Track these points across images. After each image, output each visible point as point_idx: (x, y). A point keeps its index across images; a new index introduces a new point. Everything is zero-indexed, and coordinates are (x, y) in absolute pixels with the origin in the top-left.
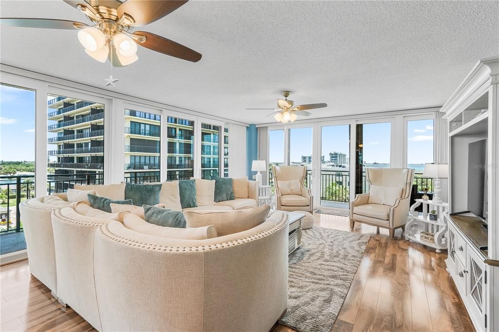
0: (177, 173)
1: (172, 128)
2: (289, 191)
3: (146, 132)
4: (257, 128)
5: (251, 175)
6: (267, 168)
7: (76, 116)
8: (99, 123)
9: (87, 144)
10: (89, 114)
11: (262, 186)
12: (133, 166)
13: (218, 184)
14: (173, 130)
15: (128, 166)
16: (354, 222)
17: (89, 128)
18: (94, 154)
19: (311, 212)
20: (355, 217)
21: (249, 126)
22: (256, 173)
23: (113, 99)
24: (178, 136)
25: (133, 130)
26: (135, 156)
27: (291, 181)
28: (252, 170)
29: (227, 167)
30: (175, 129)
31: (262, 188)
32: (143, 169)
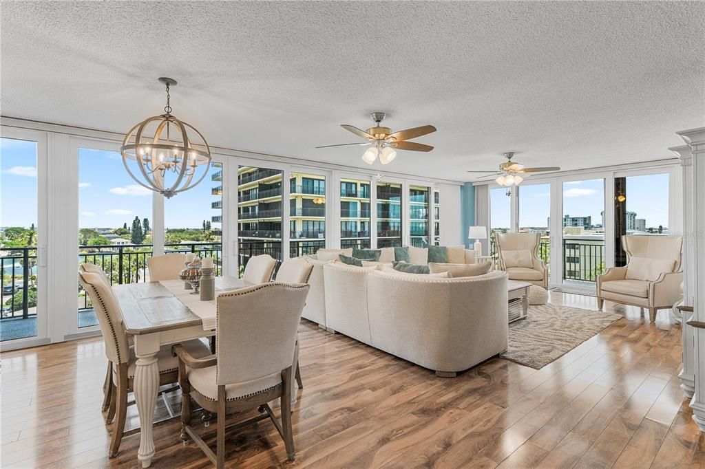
0: (359, 242)
1: (352, 183)
2: (516, 263)
3: (321, 190)
4: (474, 186)
5: (468, 242)
6: (487, 236)
7: (243, 175)
8: (267, 181)
9: (253, 207)
10: (256, 172)
11: (482, 257)
12: (305, 234)
13: (431, 252)
14: (354, 186)
15: (300, 234)
16: (602, 301)
17: (256, 188)
18: (261, 219)
19: (547, 289)
20: (604, 294)
21: (463, 185)
22: (473, 241)
23: (333, 171)
24: (359, 194)
25: (306, 189)
26: (308, 221)
27: (519, 251)
28: (469, 238)
29: (438, 235)
30: (356, 184)
31: (482, 259)
32: (317, 237)
